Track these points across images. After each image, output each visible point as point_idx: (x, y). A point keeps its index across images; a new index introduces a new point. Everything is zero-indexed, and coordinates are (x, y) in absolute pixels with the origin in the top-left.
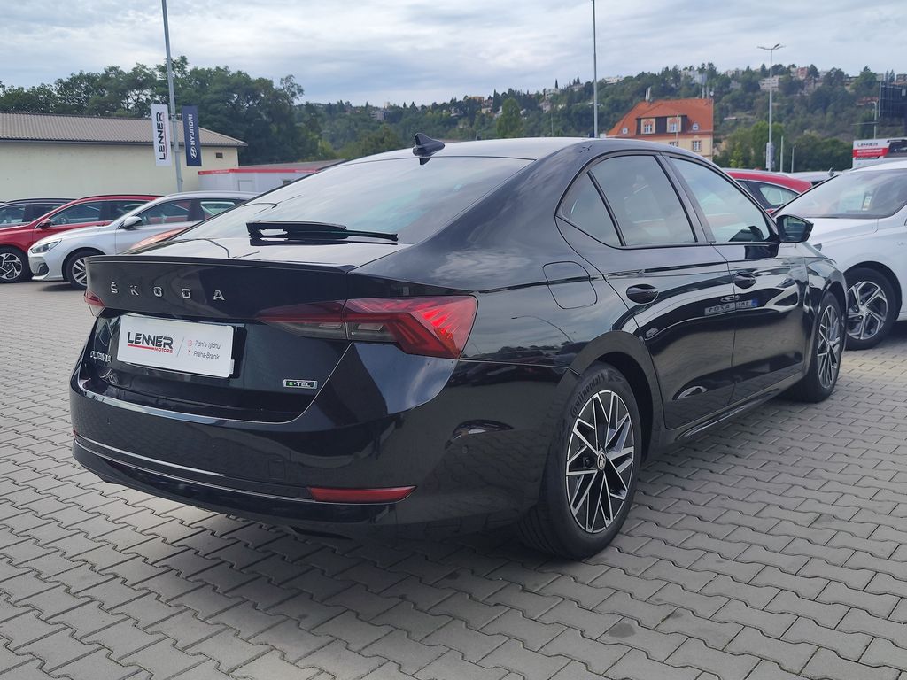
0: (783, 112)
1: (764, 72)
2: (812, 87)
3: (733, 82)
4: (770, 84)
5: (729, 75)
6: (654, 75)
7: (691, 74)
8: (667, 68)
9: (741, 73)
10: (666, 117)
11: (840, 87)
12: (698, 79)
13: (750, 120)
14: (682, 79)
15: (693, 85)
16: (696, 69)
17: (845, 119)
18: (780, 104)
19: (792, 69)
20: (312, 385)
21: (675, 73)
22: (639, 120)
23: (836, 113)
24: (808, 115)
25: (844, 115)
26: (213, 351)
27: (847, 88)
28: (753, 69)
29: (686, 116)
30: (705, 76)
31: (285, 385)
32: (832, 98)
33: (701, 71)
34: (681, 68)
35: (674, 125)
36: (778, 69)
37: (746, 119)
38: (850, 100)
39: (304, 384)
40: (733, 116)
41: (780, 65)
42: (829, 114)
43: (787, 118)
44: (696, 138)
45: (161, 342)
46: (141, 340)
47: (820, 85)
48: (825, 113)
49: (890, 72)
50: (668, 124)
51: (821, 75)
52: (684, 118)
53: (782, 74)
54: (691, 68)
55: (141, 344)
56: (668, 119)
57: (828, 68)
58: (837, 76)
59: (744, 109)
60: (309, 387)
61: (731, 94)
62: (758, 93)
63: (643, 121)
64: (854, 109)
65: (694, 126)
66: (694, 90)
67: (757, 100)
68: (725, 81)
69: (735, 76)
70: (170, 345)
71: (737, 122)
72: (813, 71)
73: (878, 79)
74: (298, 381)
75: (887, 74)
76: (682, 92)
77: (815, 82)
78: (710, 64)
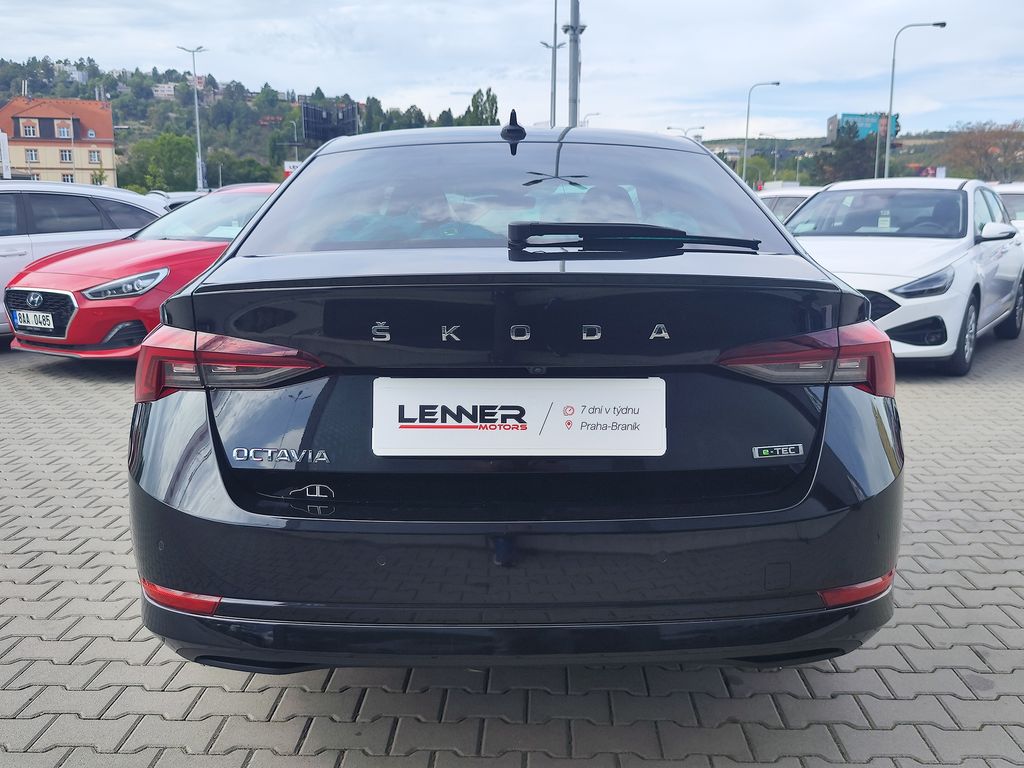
0: (183, 124)
1: (157, 78)
2: (212, 100)
3: (120, 84)
4: (165, 91)
5: (115, 75)
6: (17, 66)
7: (67, 68)
8: (34, 58)
9: (129, 75)
10: (52, 119)
11: (241, 102)
12: (77, 76)
13: (144, 131)
14: (56, 74)
15: (71, 83)
16: (73, 63)
17: (250, 138)
18: (178, 115)
19: (188, 77)
20: (796, 450)
21: (46, 65)
22: (16, 119)
23: (240, 131)
24: (210, 131)
25: (248, 133)
26: (629, 419)
27: (250, 104)
28: (144, 72)
29: (78, 120)
30: (85, 73)
31: (756, 455)
32: (234, 113)
33: (80, 66)
34: (53, 60)
35: (63, 129)
36: (171, 75)
37: (140, 129)
38: (253, 118)
39: (785, 450)
40: (125, 125)
41: (174, 71)
42: (233, 131)
43: (188, 131)
44: (94, 147)
45: (494, 414)
46: (438, 416)
47: (220, 97)
48: (228, 129)
49: (290, 92)
50: (56, 127)
51: (220, 86)
52: (76, 122)
53: (178, 82)
54: (66, 63)
55: (438, 423)
56: (56, 122)
57: (228, 80)
58: (237, 90)
59: (136, 117)
60: (793, 454)
61: (120, 98)
62: (150, 101)
63: (21, 121)
64: (259, 127)
65: (90, 132)
66: (72, 89)
67: (152, 108)
68: (111, 83)
69: (122, 77)
70: (519, 418)
71: (130, 132)
72: (210, 81)
73: (280, 97)
74: (777, 448)
75: (288, 93)
76: (58, 89)
77: (215, 94)
78: (90, 61)
